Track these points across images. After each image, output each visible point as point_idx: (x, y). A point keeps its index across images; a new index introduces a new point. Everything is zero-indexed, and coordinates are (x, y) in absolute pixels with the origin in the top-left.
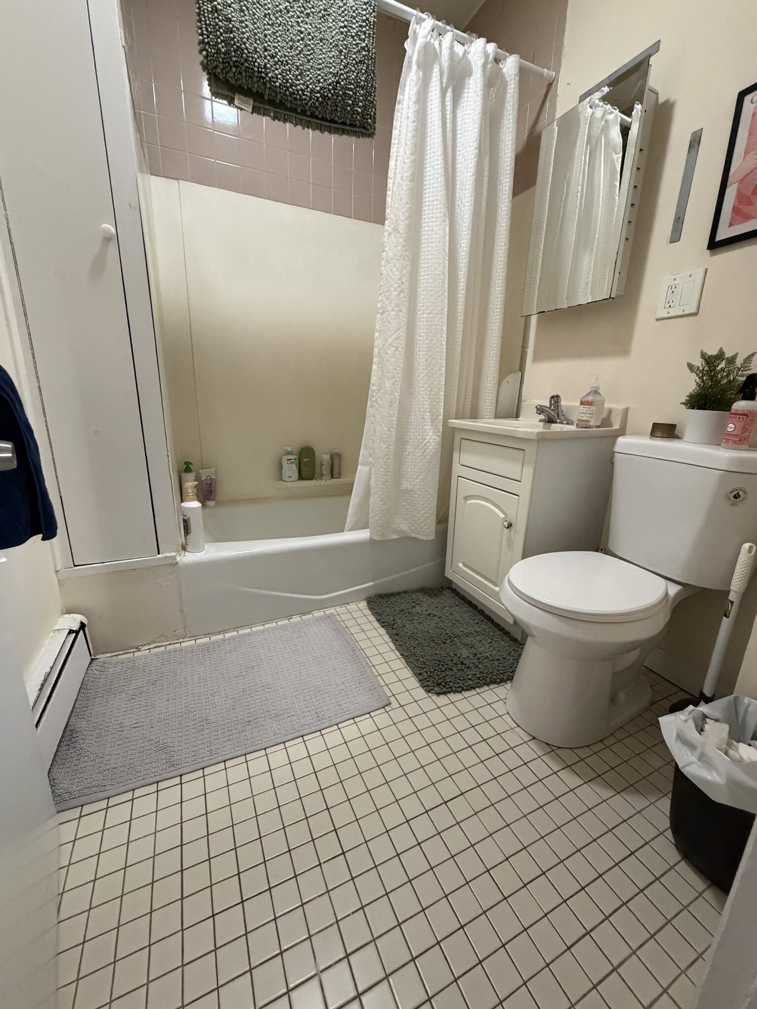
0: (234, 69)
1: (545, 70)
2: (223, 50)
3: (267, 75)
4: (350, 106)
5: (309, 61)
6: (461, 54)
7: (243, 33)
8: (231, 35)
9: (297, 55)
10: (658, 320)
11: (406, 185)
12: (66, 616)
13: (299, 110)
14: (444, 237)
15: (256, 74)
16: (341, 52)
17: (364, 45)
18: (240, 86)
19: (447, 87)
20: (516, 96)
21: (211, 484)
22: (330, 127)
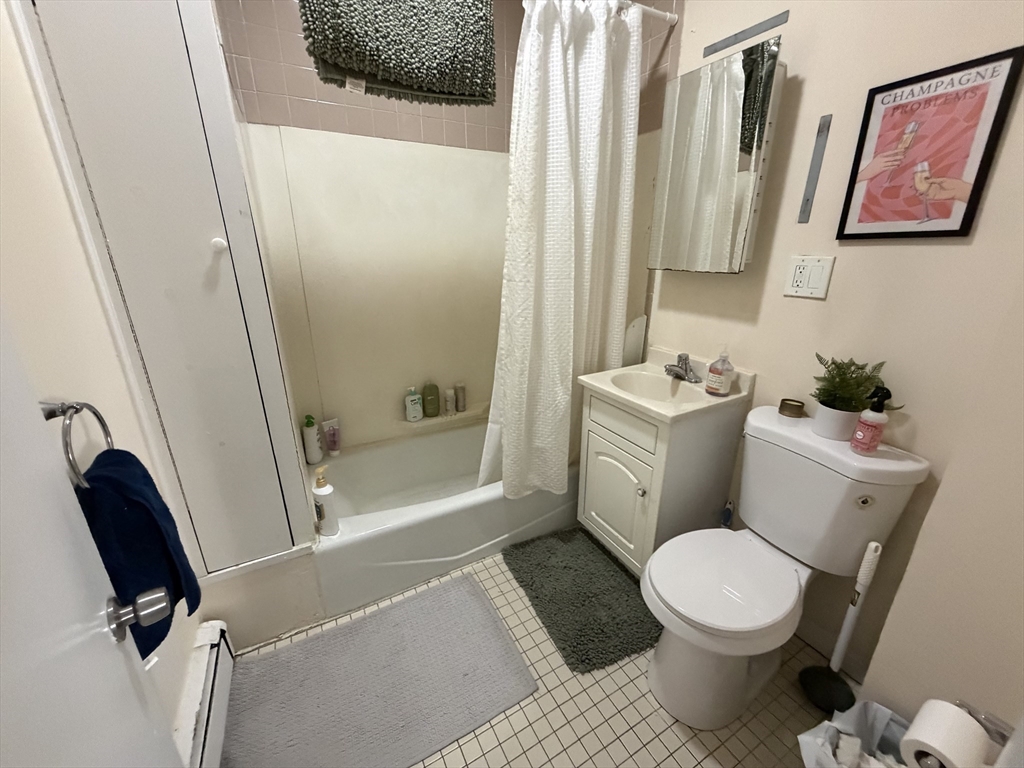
0: (344, 55)
1: (668, 14)
2: (331, 36)
3: (380, 57)
4: (468, 78)
5: (423, 37)
6: (582, 10)
7: (352, 18)
8: (340, 21)
9: (411, 32)
10: (785, 296)
11: (530, 156)
12: (205, 623)
13: (415, 87)
14: (570, 204)
15: (368, 58)
16: (457, 24)
17: (482, 14)
18: (350, 69)
19: (568, 44)
20: (640, 48)
21: (334, 434)
22: (448, 99)
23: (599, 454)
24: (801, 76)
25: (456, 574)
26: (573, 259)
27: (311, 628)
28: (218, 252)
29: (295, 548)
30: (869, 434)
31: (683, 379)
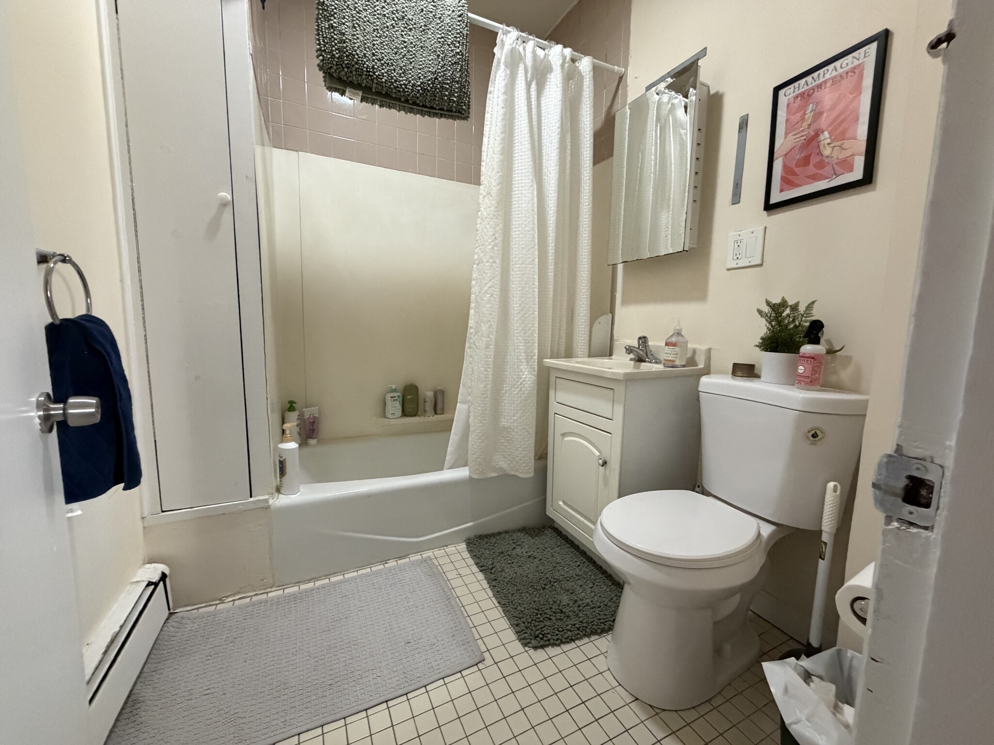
0: (346, 70)
1: (616, 67)
2: (337, 56)
3: (374, 73)
4: (446, 96)
5: (411, 63)
6: (542, 57)
7: (355, 43)
8: (345, 45)
9: (401, 59)
10: (728, 270)
11: (497, 157)
12: (148, 566)
13: (403, 100)
14: (533, 199)
15: (365, 73)
16: (438, 56)
17: (458, 51)
18: (350, 82)
19: (531, 81)
20: (592, 87)
21: (314, 422)
22: (430, 112)
23: (564, 435)
24: (721, 92)
25: (415, 557)
26: (536, 247)
27: (256, 595)
28: (224, 204)
29: (251, 499)
30: (809, 367)
31: (644, 361)
